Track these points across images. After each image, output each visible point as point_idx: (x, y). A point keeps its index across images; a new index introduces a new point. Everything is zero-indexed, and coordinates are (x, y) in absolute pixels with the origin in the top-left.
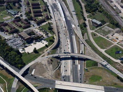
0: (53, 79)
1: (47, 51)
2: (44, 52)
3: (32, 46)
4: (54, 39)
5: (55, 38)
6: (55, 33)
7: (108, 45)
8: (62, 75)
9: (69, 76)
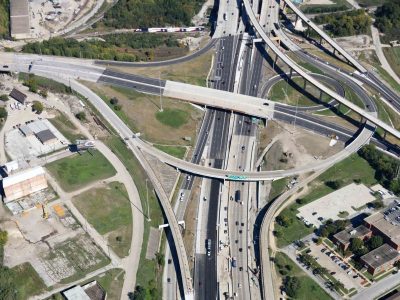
0: (279, 122)
1: (301, 190)
2: (309, 184)
3: (353, 208)
4: (275, 233)
5: (271, 234)
6: (271, 259)
7: (94, 194)
8: (254, 138)
9: (238, 132)
